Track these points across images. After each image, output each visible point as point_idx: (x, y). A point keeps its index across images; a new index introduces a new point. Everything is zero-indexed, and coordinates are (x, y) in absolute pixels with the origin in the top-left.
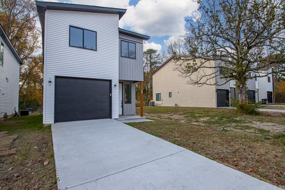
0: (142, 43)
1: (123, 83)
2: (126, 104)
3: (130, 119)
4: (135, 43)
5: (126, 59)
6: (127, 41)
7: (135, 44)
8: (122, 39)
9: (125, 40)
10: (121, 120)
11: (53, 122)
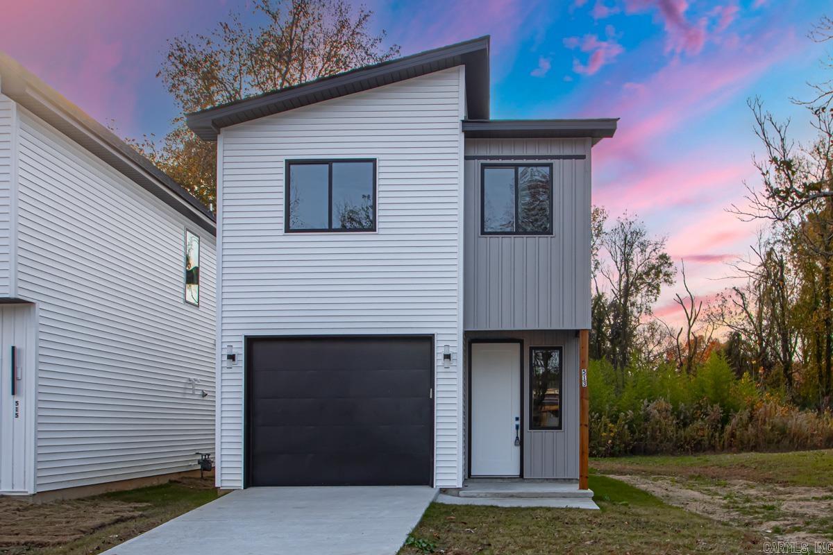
0: (583, 157)
1: (521, 342)
2: (538, 434)
3: (512, 496)
4: (549, 161)
5: (507, 240)
6: (512, 161)
7: (550, 165)
8: (488, 161)
9: (500, 161)
10: (475, 497)
11: (241, 485)
